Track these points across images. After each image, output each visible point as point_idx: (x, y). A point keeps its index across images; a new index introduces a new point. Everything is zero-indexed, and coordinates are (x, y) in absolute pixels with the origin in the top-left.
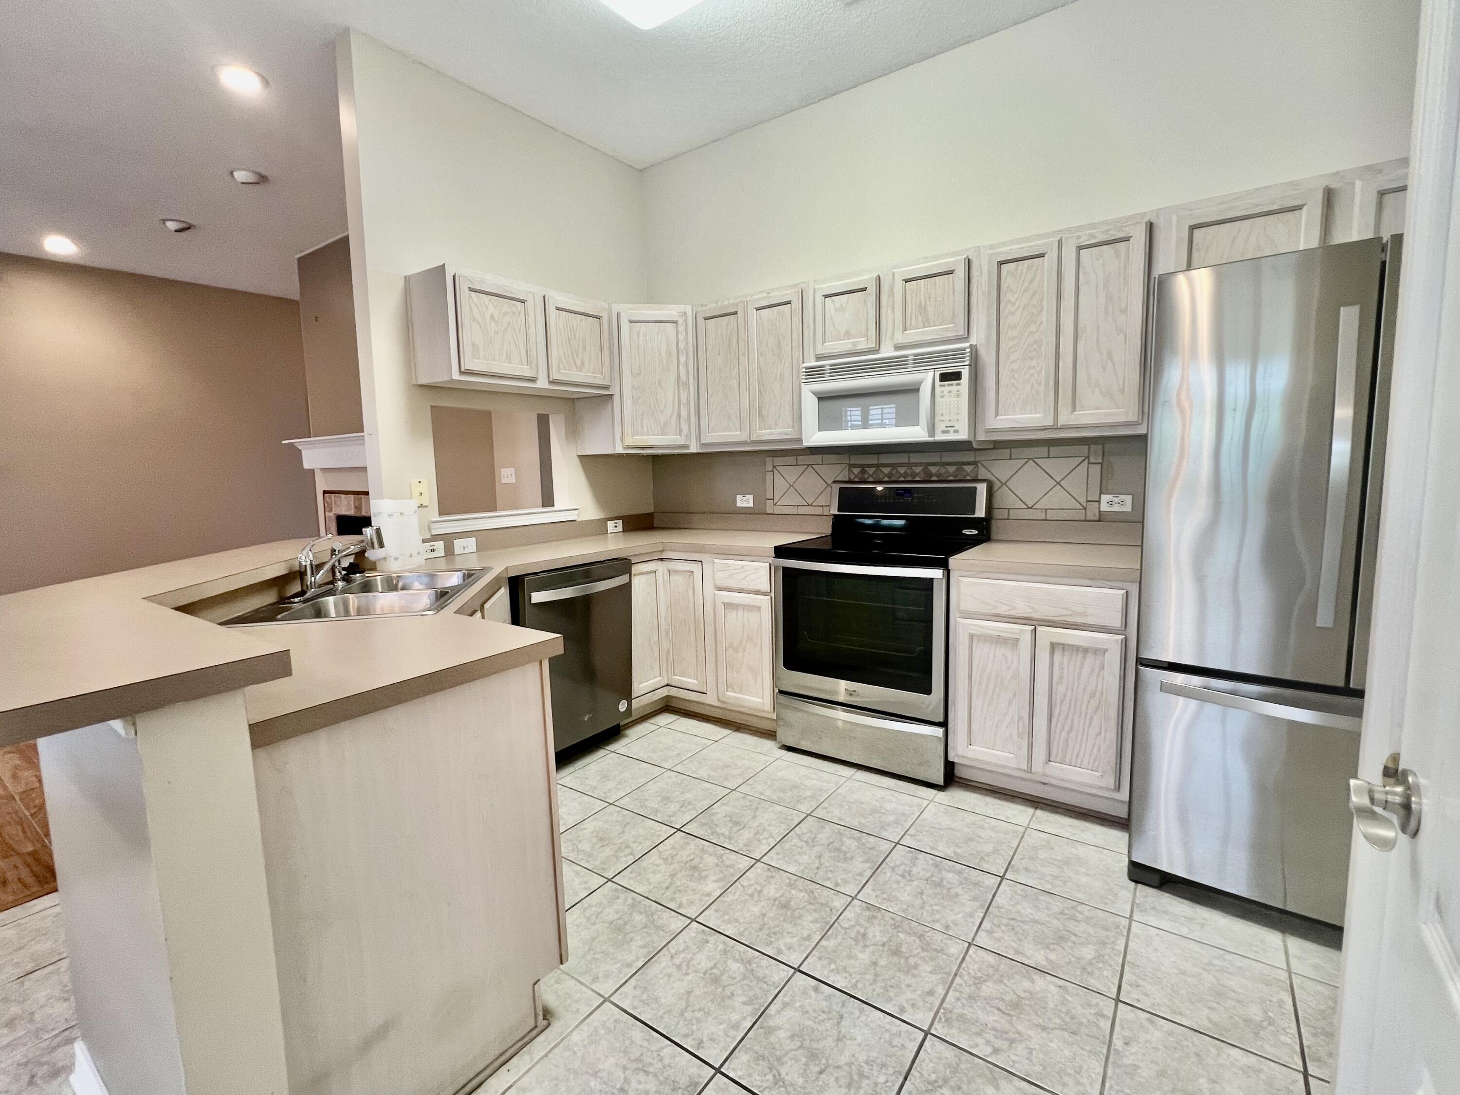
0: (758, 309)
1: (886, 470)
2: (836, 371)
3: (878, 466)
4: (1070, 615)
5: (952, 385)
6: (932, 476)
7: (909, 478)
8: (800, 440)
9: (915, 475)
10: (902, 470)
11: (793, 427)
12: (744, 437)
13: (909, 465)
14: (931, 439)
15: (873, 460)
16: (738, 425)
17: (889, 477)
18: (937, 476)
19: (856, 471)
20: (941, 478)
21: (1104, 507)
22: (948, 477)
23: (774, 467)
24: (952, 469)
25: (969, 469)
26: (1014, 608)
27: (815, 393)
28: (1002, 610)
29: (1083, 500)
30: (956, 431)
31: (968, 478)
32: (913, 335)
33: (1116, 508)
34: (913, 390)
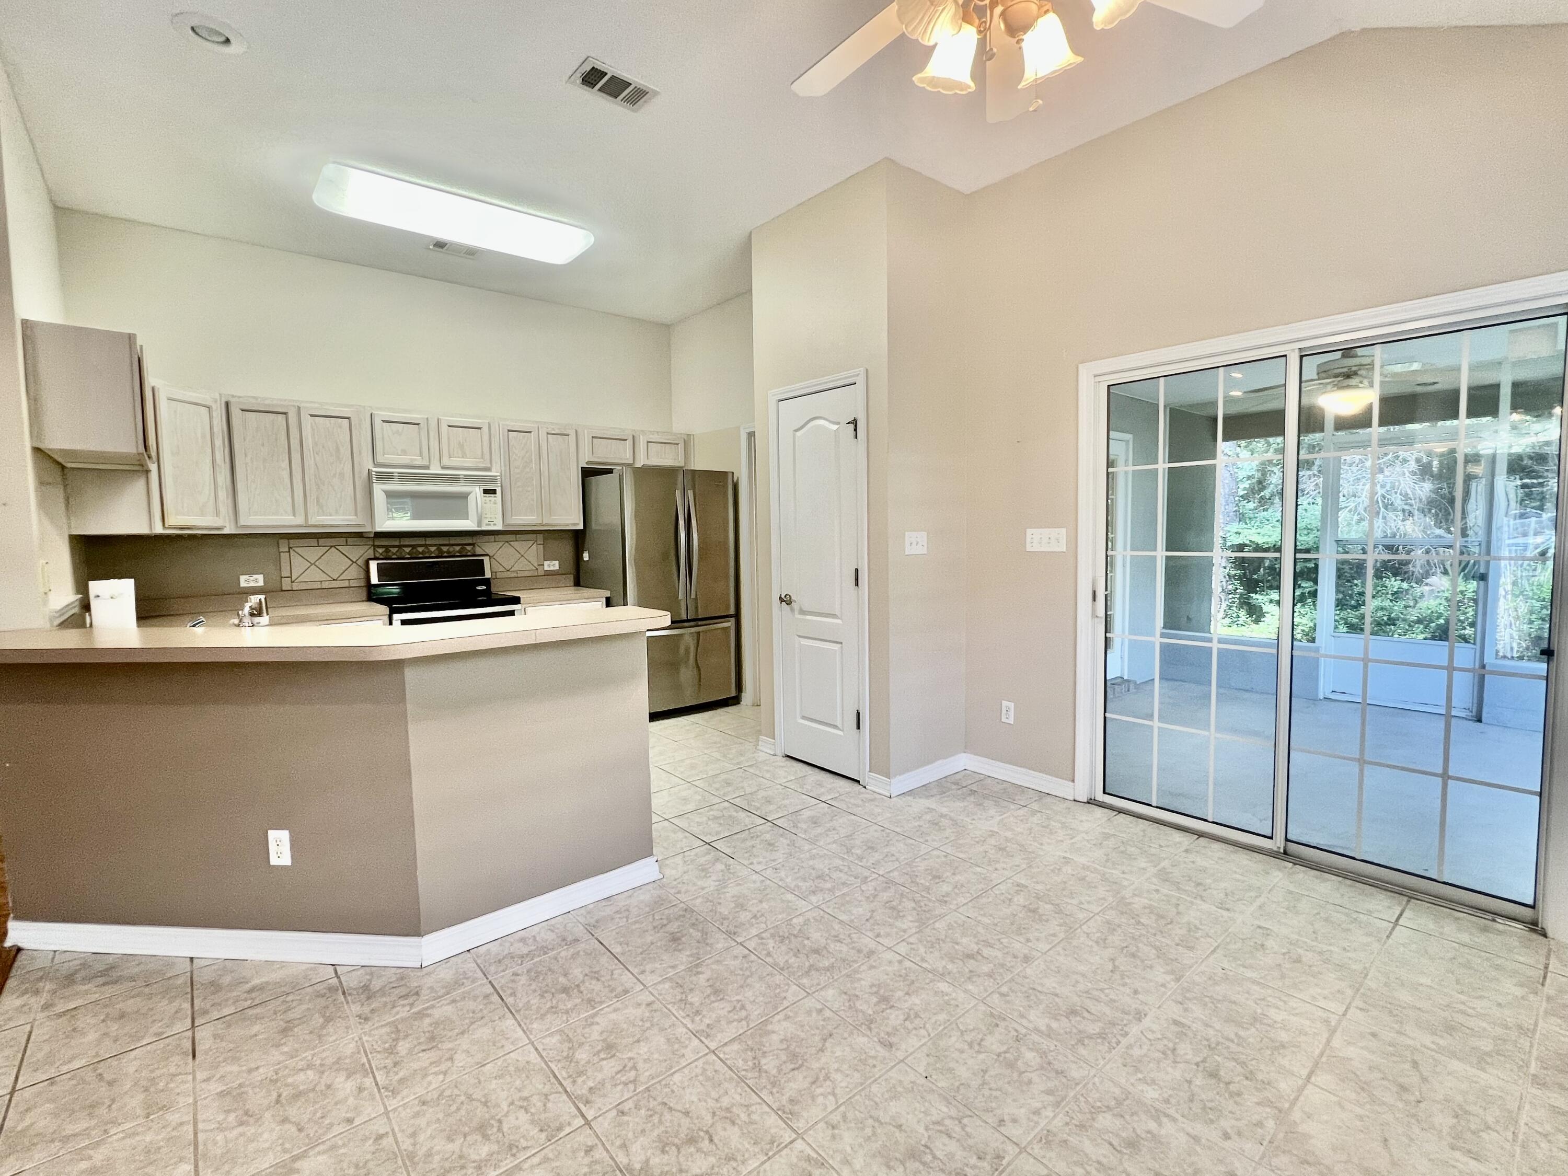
0: (312, 416)
1: (407, 550)
2: (404, 478)
3: (400, 547)
5: (490, 497)
6: (444, 553)
7: (427, 555)
9: (430, 552)
10: (420, 549)
11: (356, 515)
12: (300, 520)
13: (426, 546)
14: (479, 529)
16: (290, 509)
18: (448, 553)
19: (381, 550)
20: (450, 555)
21: (546, 568)
22: (456, 553)
23: (290, 548)
24: (458, 548)
25: (469, 548)
27: (385, 491)
29: (536, 565)
30: (495, 524)
31: (470, 554)
32: (455, 462)
33: (552, 568)
34: (464, 496)
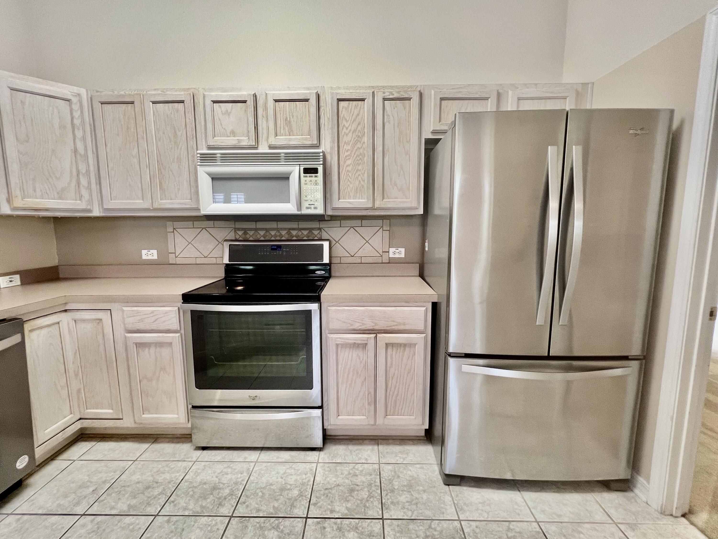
0: (154, 103)
1: (262, 233)
2: (225, 158)
3: (256, 230)
4: (397, 325)
5: (312, 176)
6: (293, 237)
7: (278, 238)
8: (198, 210)
9: (281, 236)
10: (273, 233)
11: (191, 199)
12: (147, 205)
13: (277, 230)
14: (299, 213)
15: (252, 225)
16: (140, 195)
17: (264, 238)
18: (296, 236)
19: (240, 233)
20: (299, 238)
21: (391, 255)
22: (303, 237)
23: (174, 229)
24: (305, 232)
25: (316, 232)
26: (363, 324)
27: (209, 174)
28: (357, 326)
29: (381, 252)
30: (315, 208)
31: (316, 238)
32: (282, 140)
33: (397, 256)
34: (285, 178)
